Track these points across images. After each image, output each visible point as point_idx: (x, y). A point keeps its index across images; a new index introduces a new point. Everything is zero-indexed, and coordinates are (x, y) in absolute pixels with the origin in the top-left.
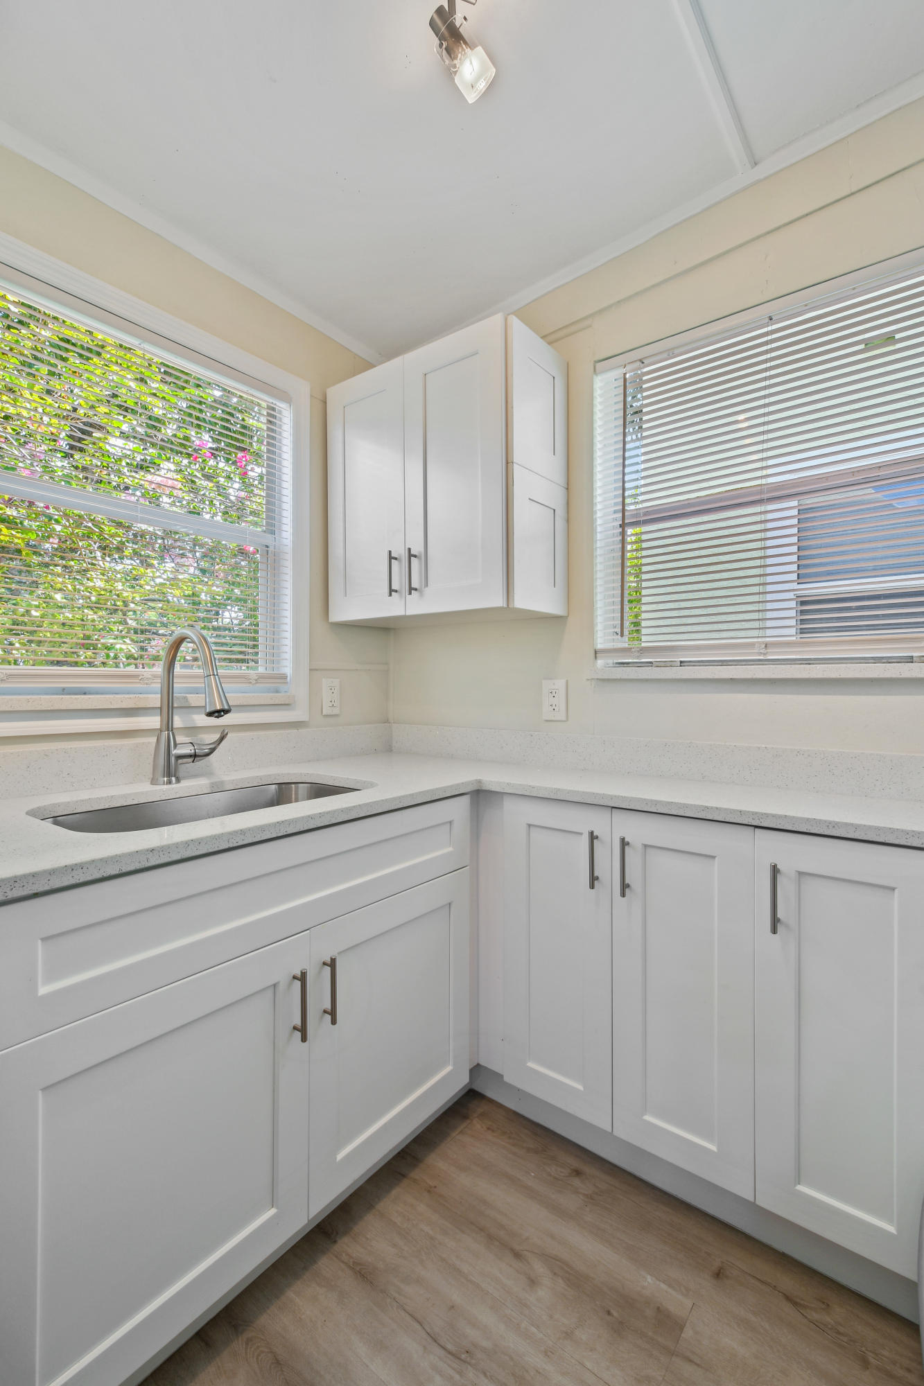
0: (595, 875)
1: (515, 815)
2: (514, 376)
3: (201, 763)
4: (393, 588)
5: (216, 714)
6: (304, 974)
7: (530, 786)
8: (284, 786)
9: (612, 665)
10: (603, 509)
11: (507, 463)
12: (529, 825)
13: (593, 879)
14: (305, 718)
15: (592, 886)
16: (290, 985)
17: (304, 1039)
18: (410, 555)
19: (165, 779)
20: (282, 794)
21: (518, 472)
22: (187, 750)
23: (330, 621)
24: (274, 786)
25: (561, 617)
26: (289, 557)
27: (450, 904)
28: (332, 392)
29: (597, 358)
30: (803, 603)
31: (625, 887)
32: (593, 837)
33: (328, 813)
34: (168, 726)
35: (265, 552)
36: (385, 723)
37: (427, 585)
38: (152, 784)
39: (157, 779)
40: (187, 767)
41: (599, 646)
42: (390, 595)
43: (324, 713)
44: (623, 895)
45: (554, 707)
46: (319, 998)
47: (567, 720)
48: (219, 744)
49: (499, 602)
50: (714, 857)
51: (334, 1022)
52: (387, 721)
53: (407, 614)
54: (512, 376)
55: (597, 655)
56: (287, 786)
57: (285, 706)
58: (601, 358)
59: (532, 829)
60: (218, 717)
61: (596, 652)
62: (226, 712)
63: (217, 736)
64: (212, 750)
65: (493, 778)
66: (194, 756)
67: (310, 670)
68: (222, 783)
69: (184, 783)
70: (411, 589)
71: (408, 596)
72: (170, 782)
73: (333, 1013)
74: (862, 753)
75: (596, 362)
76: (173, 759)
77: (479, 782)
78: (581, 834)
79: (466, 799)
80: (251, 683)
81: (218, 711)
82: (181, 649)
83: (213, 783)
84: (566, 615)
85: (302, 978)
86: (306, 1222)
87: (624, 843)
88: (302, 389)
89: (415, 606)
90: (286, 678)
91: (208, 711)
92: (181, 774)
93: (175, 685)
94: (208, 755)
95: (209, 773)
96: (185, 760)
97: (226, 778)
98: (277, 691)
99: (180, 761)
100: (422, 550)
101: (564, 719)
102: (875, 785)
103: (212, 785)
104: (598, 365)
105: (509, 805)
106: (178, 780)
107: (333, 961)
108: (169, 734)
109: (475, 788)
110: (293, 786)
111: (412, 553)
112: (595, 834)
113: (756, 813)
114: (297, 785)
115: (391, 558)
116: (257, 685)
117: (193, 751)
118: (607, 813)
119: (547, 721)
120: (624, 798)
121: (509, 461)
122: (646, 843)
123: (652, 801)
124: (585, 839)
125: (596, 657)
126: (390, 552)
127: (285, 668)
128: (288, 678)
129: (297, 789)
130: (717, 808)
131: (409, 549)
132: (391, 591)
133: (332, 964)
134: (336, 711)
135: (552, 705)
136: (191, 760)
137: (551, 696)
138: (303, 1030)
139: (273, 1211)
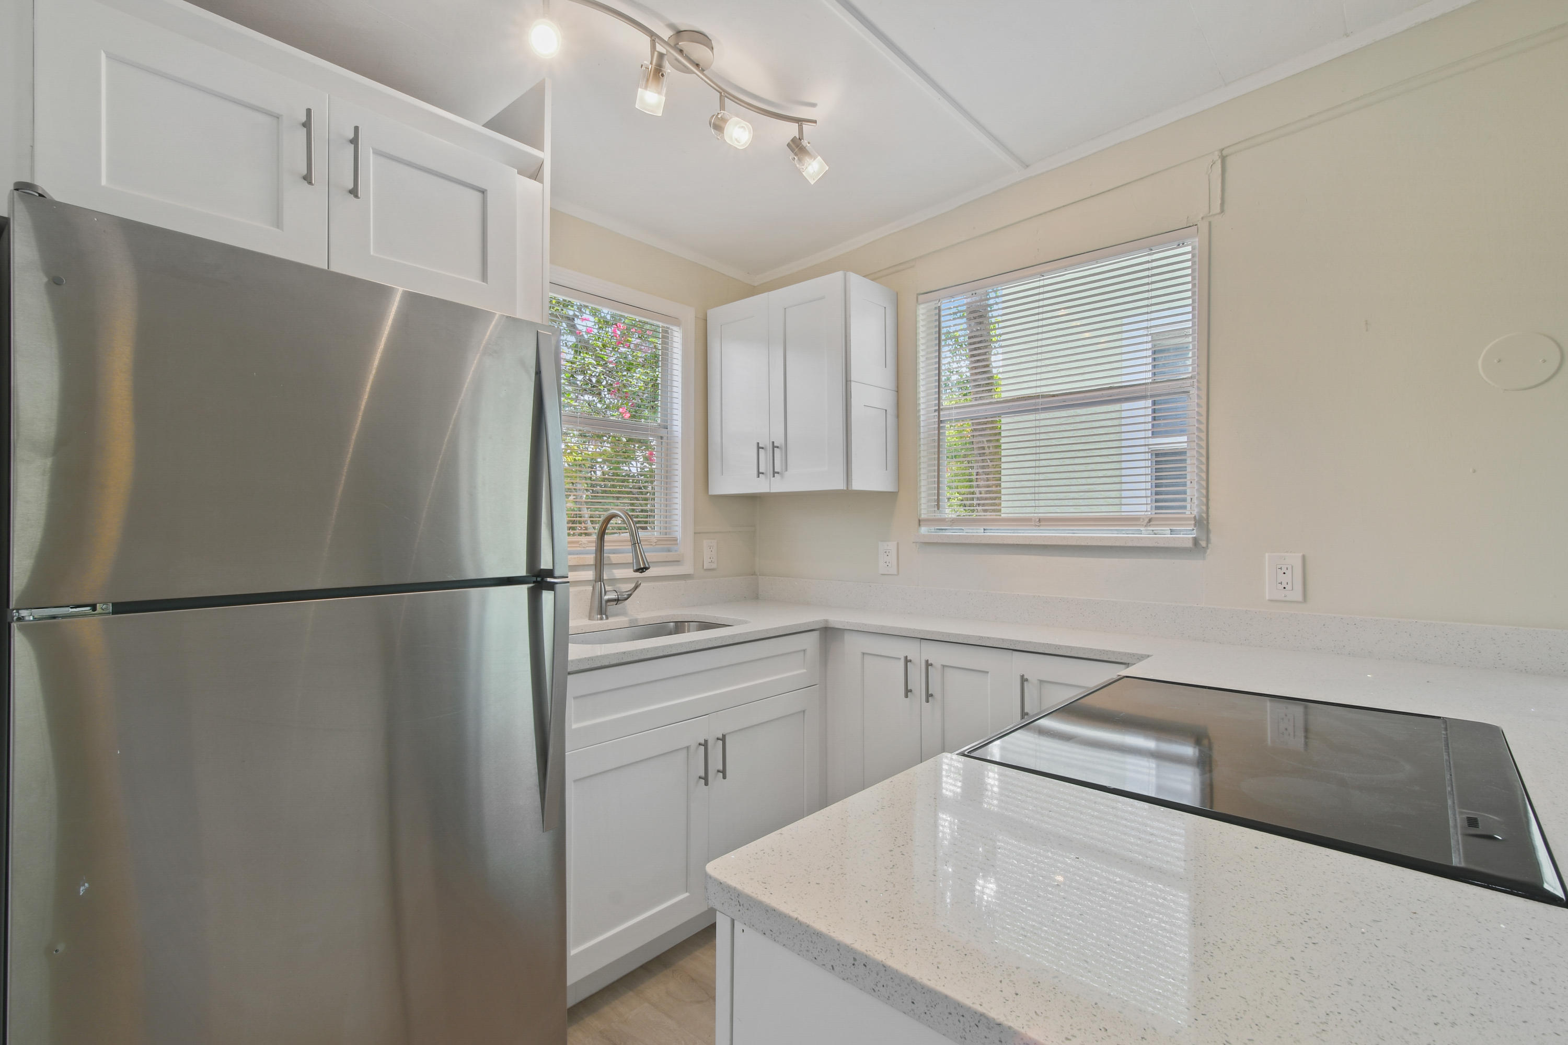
0: (909, 688)
1: (853, 646)
2: (851, 317)
3: (620, 606)
4: (760, 471)
5: (641, 571)
6: (706, 741)
7: (863, 624)
8: (679, 623)
9: (933, 531)
10: (926, 408)
11: (847, 381)
12: (863, 654)
13: (908, 691)
14: (691, 571)
15: (906, 696)
16: (697, 748)
17: (706, 784)
18: (774, 447)
19: (599, 616)
20: (679, 627)
21: (854, 387)
22: (613, 596)
23: (710, 494)
24: (672, 623)
25: (896, 492)
26: (679, 445)
27: (804, 711)
28: (711, 313)
29: (918, 292)
30: (1157, 455)
31: (929, 696)
32: (907, 661)
33: (720, 637)
34: (599, 578)
35: (660, 443)
36: (752, 575)
37: (786, 470)
38: (589, 619)
39: (593, 617)
40: (612, 608)
41: (923, 516)
42: (758, 477)
43: (705, 568)
44: (927, 701)
45: (888, 564)
46: (716, 763)
47: (898, 574)
48: (634, 591)
49: (840, 485)
50: (988, 672)
51: (724, 777)
52: (754, 574)
53: (772, 491)
54: (850, 317)
55: (921, 523)
56: (682, 623)
57: (677, 562)
58: (922, 292)
59: (866, 657)
60: (641, 572)
61: (919, 521)
62: (647, 569)
63: (633, 585)
64: (629, 596)
65: (837, 619)
66: (617, 600)
67: (695, 533)
68: (636, 620)
69: (611, 620)
70: (774, 473)
71: (772, 479)
72: (601, 619)
73: (723, 772)
74: (1102, 600)
75: (918, 294)
76: (604, 602)
77: (826, 621)
78: (900, 659)
79: (815, 635)
80: (652, 545)
81: (642, 569)
82: (611, 522)
83: (631, 620)
84: (897, 491)
85: (705, 744)
86: (707, 909)
87: (928, 665)
88: (689, 315)
89: (778, 486)
90: (677, 540)
91: (635, 568)
92: (608, 613)
93: (605, 548)
94: (626, 599)
95: (624, 613)
96: (612, 603)
97: (639, 617)
98: (669, 550)
99: (609, 604)
100: (783, 441)
101: (896, 573)
102: (1110, 623)
103: (631, 621)
104: (920, 297)
105: (848, 637)
106: (607, 618)
107: (724, 736)
108: (601, 584)
109: (822, 625)
110: (686, 624)
111: (775, 445)
112: (908, 659)
113: (1013, 640)
114: (689, 623)
115: (759, 448)
116: (657, 546)
117: (617, 596)
118: (917, 643)
119: (882, 574)
120: (928, 632)
121: (848, 380)
122: (944, 664)
123: (946, 633)
124: (902, 662)
125: (920, 525)
126: (758, 443)
127: (676, 533)
128: (678, 541)
129: (689, 626)
130: (988, 638)
131: (773, 442)
132: (759, 473)
133: (723, 739)
134: (714, 566)
135: (886, 562)
136: (615, 603)
137: (886, 554)
138: (706, 779)
139: (687, 894)
